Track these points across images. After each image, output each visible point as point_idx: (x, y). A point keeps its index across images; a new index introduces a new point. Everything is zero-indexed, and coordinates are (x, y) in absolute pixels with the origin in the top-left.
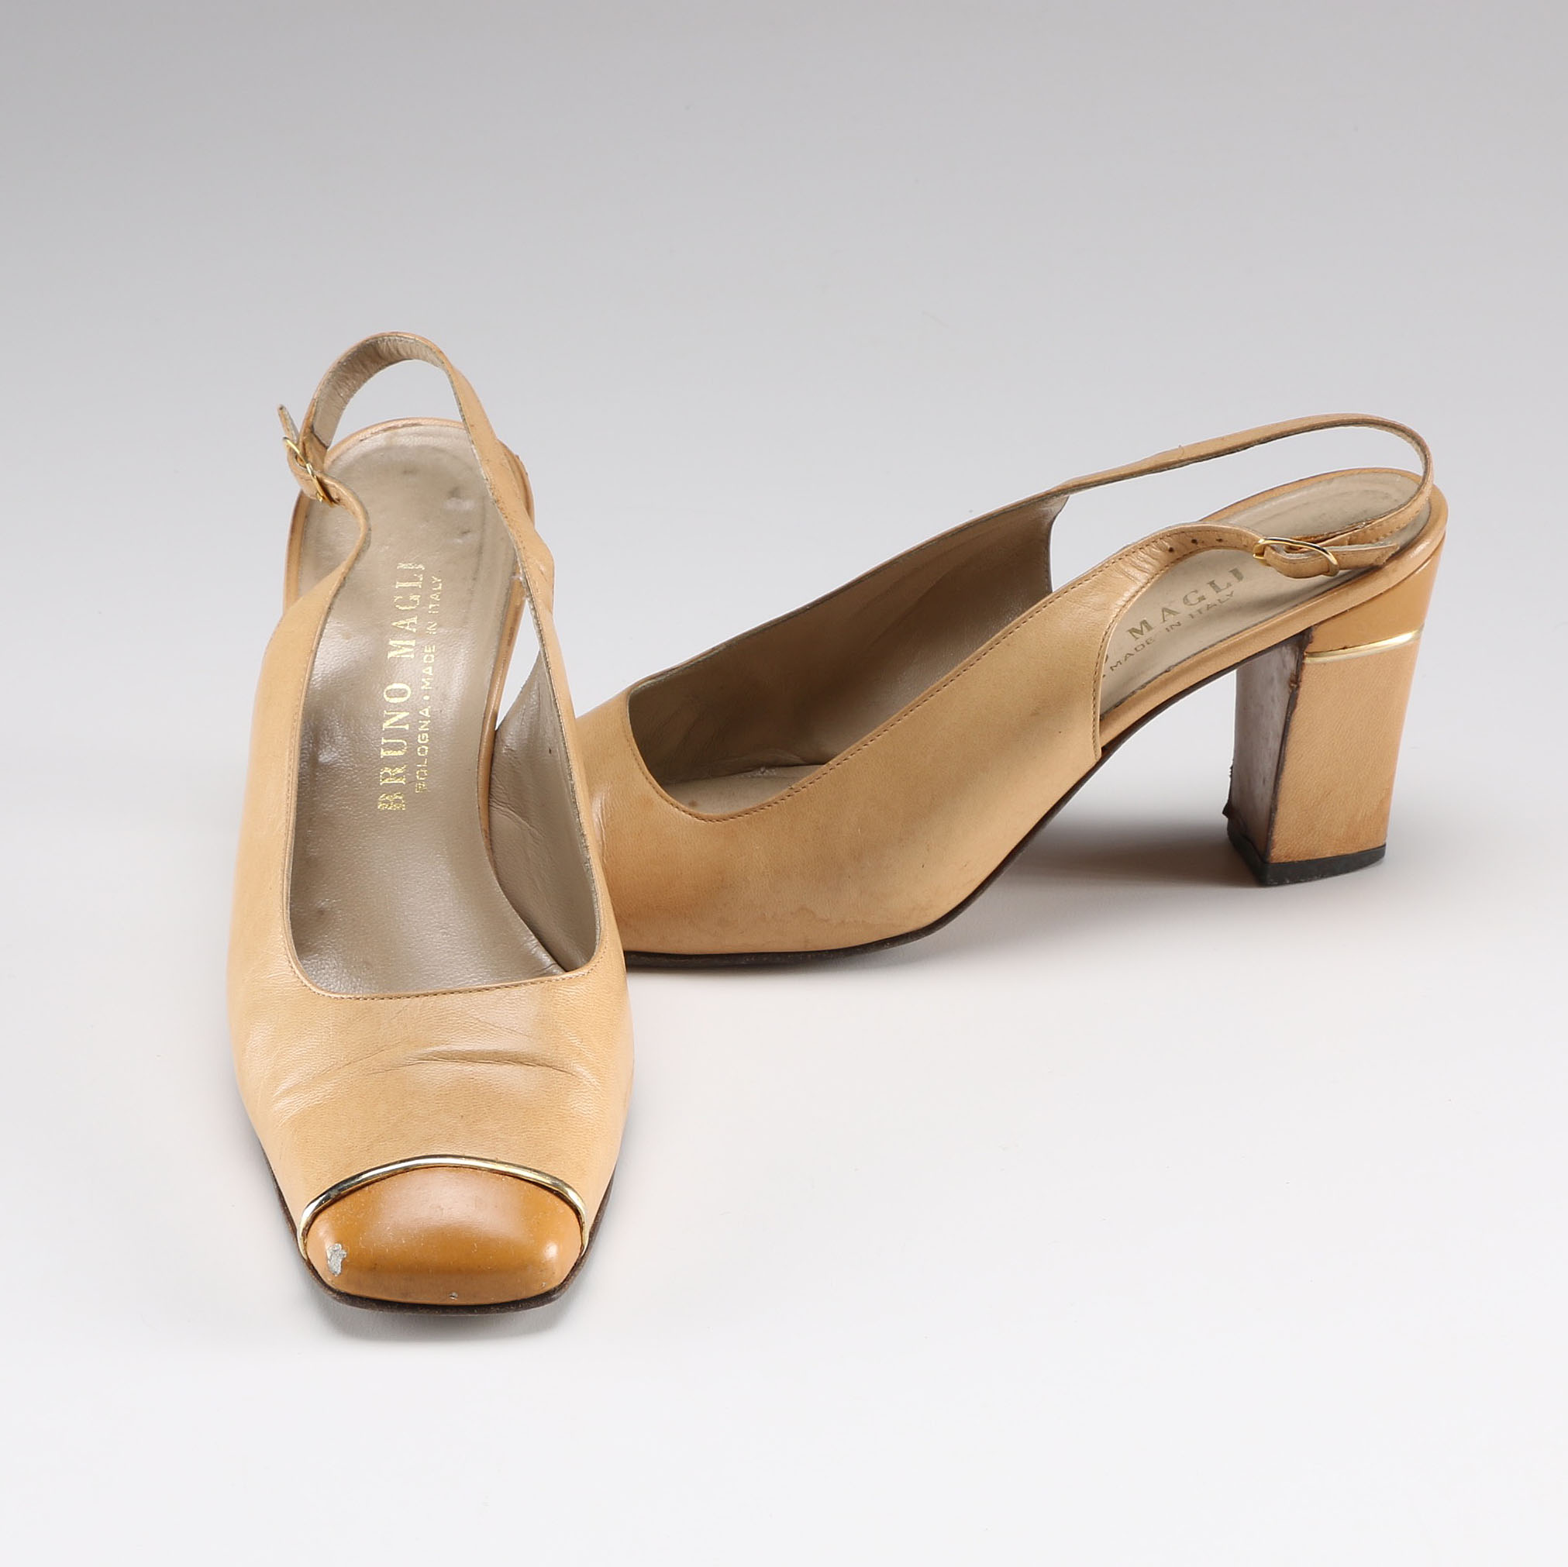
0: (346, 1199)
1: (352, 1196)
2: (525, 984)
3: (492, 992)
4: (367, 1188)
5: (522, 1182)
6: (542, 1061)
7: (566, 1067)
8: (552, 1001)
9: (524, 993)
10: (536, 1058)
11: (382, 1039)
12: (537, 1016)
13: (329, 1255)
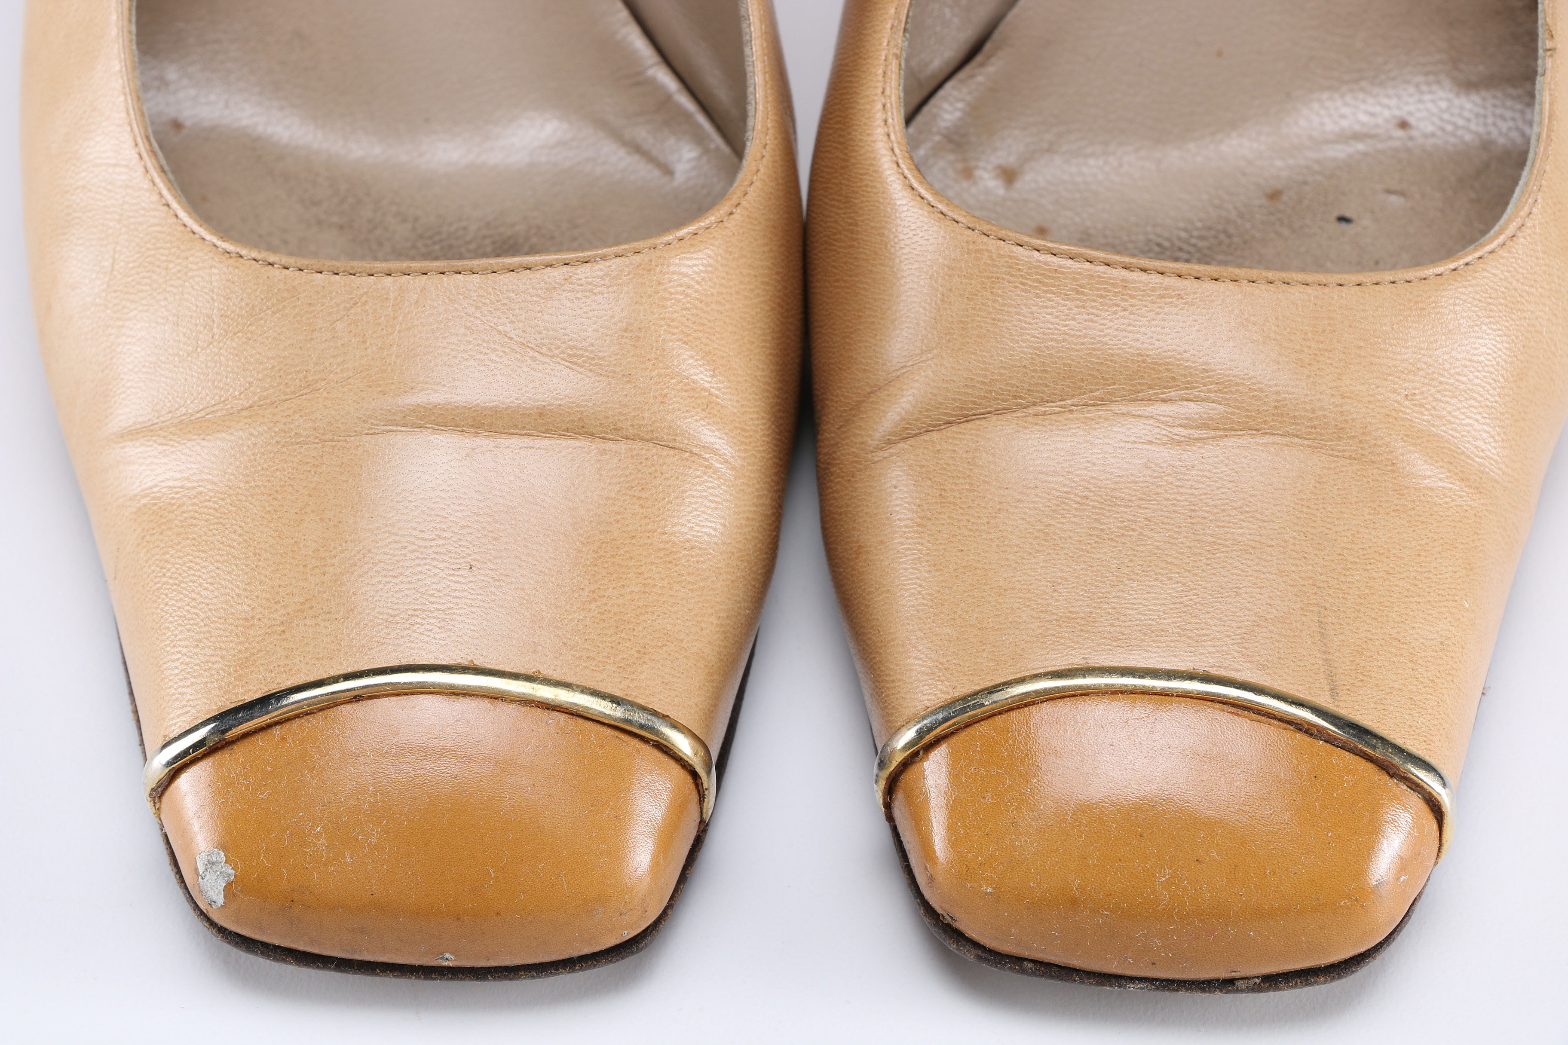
0: (235, 747)
1: (247, 744)
2: (604, 258)
3: (538, 275)
4: (277, 731)
5: (588, 724)
6: (631, 431)
7: (679, 438)
8: (657, 292)
9: (602, 278)
10: (620, 425)
11: (316, 364)
12: (626, 330)
13: (201, 869)
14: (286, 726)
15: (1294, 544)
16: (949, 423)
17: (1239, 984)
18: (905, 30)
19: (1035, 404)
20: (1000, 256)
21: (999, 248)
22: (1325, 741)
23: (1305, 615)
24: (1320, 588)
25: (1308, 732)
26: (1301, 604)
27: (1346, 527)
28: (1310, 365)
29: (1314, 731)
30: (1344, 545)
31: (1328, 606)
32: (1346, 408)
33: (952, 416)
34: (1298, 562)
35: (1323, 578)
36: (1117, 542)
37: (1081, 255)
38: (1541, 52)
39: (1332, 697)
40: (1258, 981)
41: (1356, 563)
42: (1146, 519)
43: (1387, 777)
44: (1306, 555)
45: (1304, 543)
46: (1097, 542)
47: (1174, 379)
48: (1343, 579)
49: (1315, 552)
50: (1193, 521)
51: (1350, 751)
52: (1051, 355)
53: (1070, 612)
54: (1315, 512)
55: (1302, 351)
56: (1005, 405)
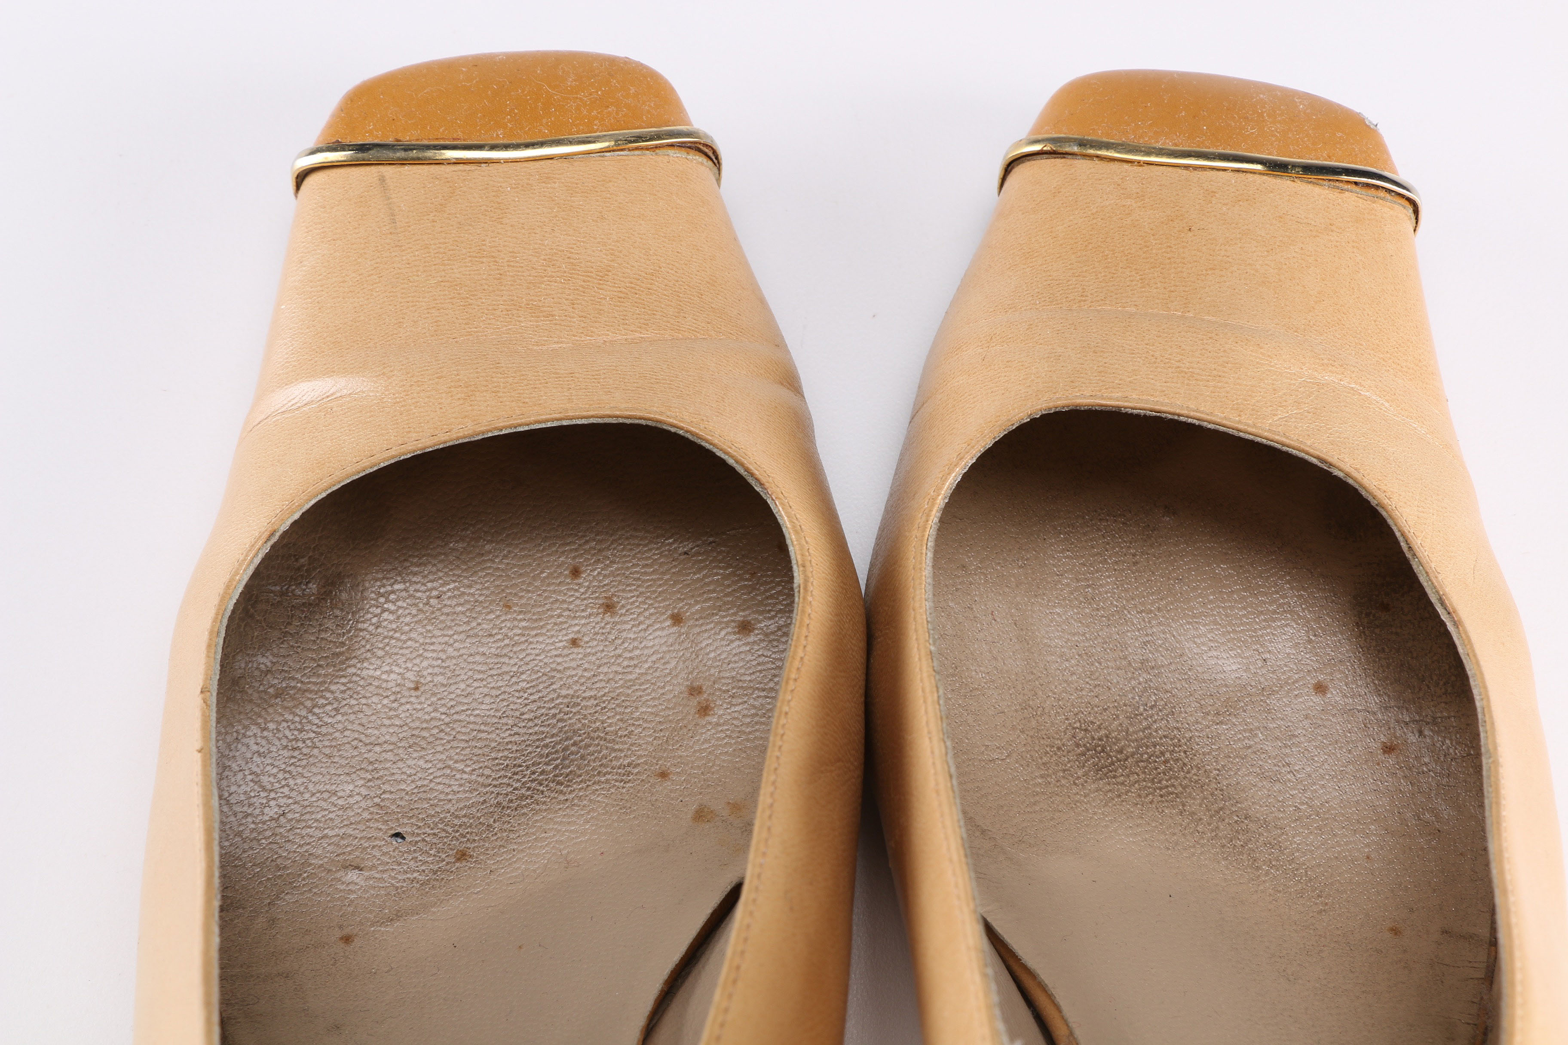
15: (418, 271)
23: (407, 223)
24: (396, 246)
26: (410, 229)
27: (377, 299)
28: (411, 385)
30: (379, 285)
31: (389, 236)
34: (414, 258)
35: (394, 254)
36: (556, 250)
39: (383, 177)
41: (369, 276)
42: (536, 269)
44: (408, 266)
45: (410, 274)
46: (572, 248)
48: (378, 260)
49: (401, 271)
50: (498, 272)
53: (587, 197)
54: (402, 300)
55: (418, 393)
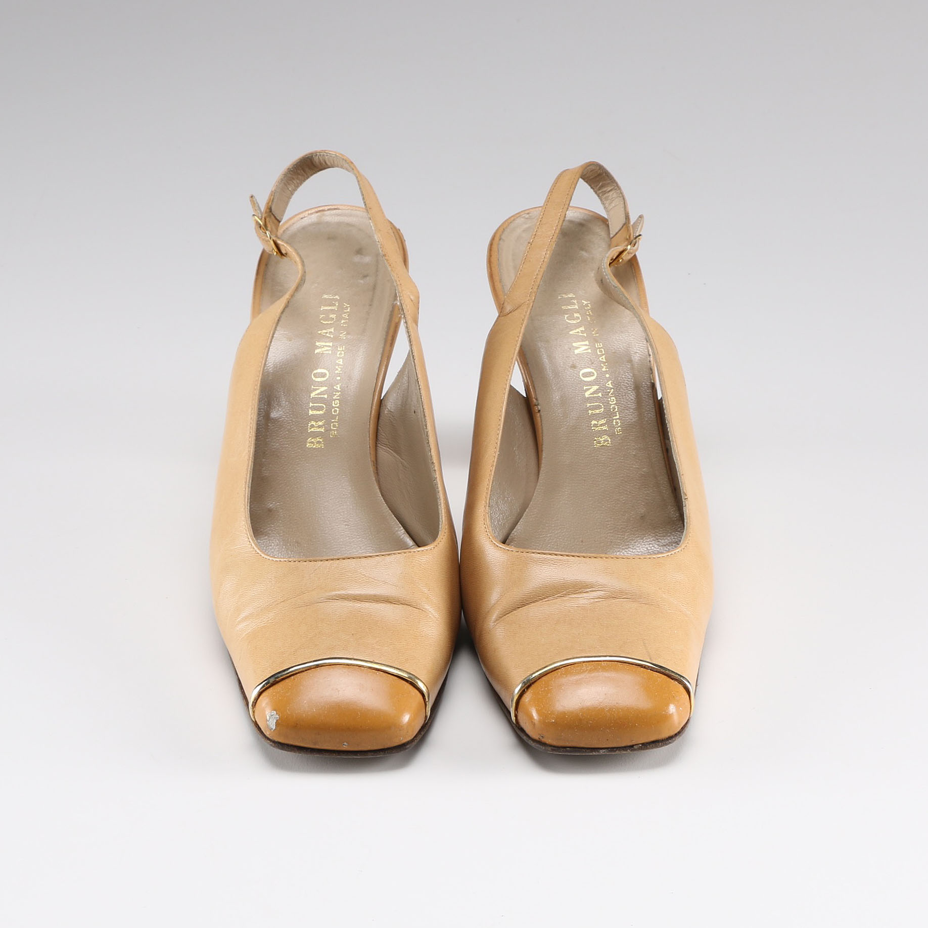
0: (279, 683)
1: (283, 682)
2: (395, 554)
3: (374, 558)
4: (292, 677)
5: (388, 675)
6: (403, 602)
7: (418, 606)
8: (411, 564)
9: (394, 560)
10: (400, 600)
11: (304, 586)
12: (402, 574)
13: (268, 718)
14: (295, 676)
16: (519, 608)
17: (635, 747)
18: (489, 506)
19: (545, 598)
20: (528, 557)
21: (527, 555)
22: (651, 670)
23: (638, 640)
25: (645, 668)
26: (637, 638)
29: (647, 667)
32: (641, 590)
33: (519, 605)
34: (634, 628)
35: (642, 632)
37: (553, 554)
38: (683, 500)
40: (641, 745)
43: (671, 680)
47: (587, 586)
48: (648, 632)
51: (658, 672)
52: (548, 583)
56: (536, 599)
